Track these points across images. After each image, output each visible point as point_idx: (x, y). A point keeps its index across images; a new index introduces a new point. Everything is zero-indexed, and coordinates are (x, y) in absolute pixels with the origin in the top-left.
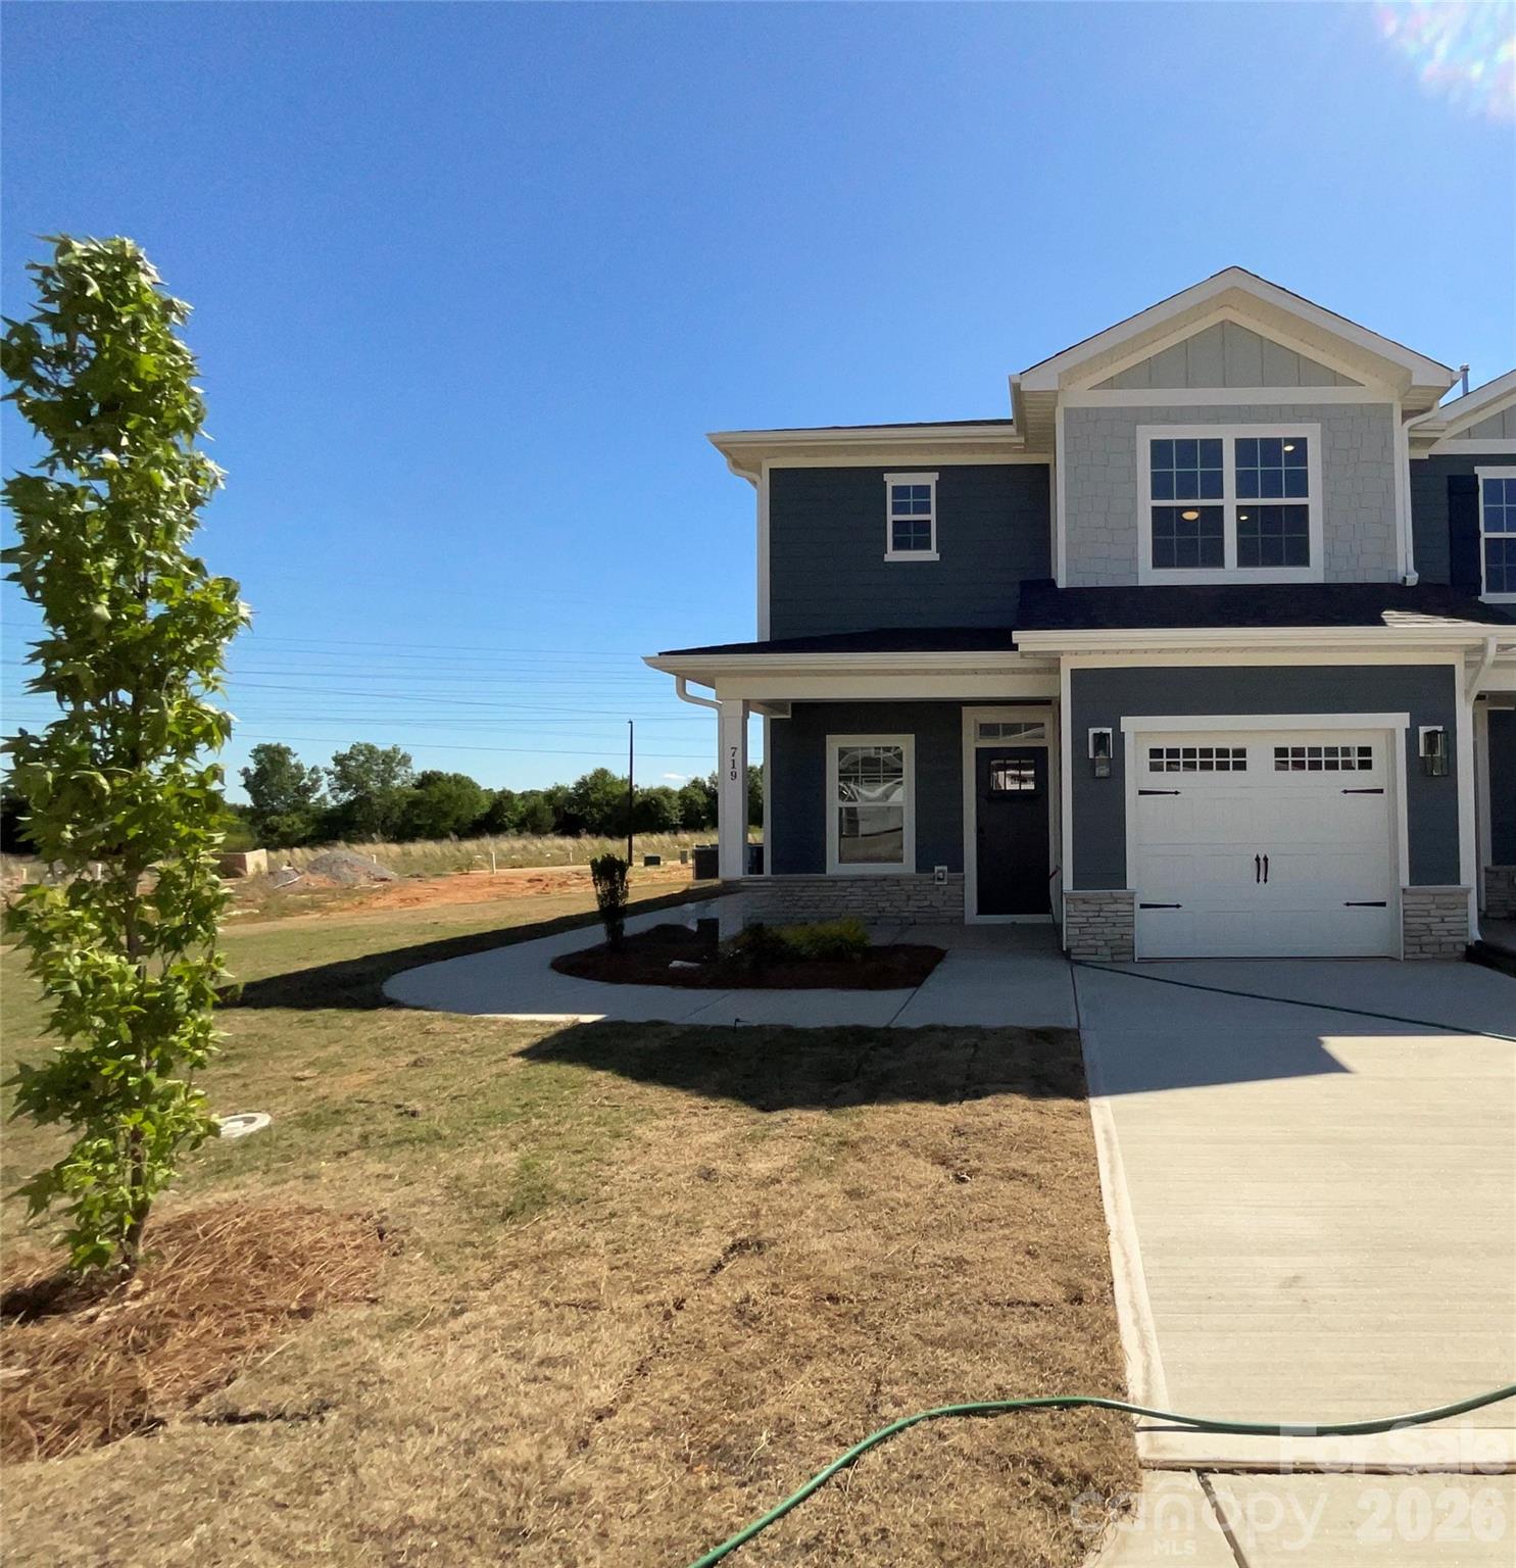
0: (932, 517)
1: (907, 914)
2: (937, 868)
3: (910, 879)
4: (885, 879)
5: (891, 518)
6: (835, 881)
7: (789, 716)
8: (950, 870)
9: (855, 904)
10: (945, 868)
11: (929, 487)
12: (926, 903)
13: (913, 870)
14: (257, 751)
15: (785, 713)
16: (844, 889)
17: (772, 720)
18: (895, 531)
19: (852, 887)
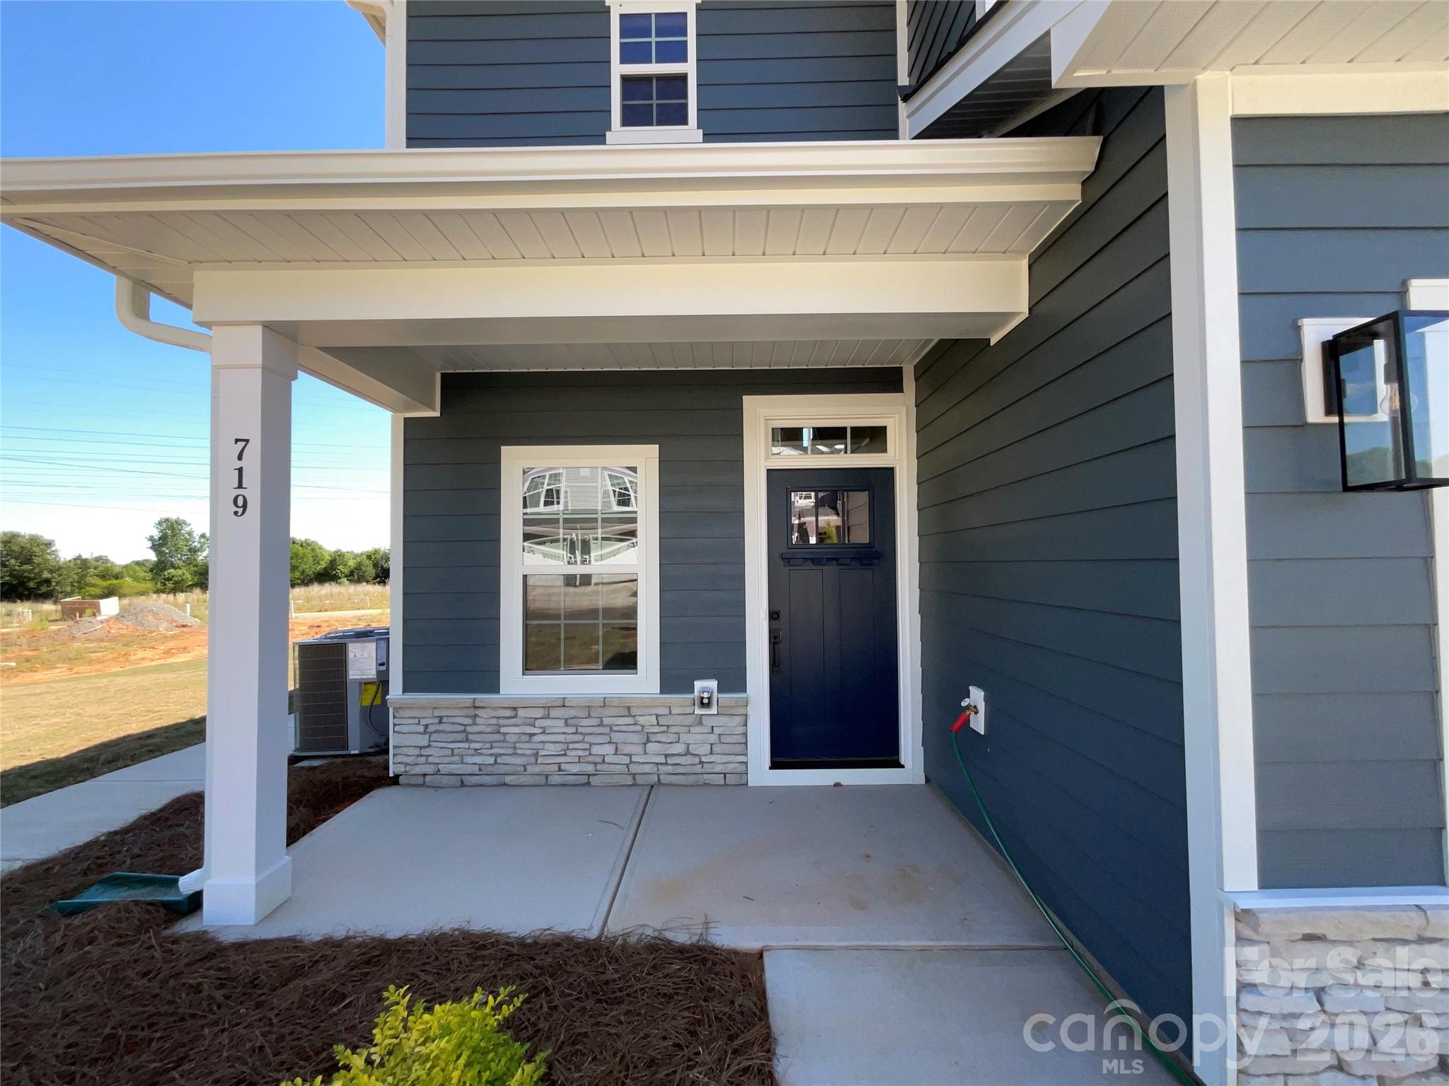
0: (690, 68)
1: (647, 768)
2: (698, 685)
3: (648, 704)
4: (605, 703)
5: (618, 70)
6: (515, 709)
7: (437, 414)
8: (721, 689)
9: (552, 749)
10: (713, 684)
11: (684, 15)
12: (679, 748)
13: (655, 687)
14: (160, 523)
15: (434, 409)
16: (532, 722)
17: (408, 422)
18: (625, 96)
19: (547, 717)
